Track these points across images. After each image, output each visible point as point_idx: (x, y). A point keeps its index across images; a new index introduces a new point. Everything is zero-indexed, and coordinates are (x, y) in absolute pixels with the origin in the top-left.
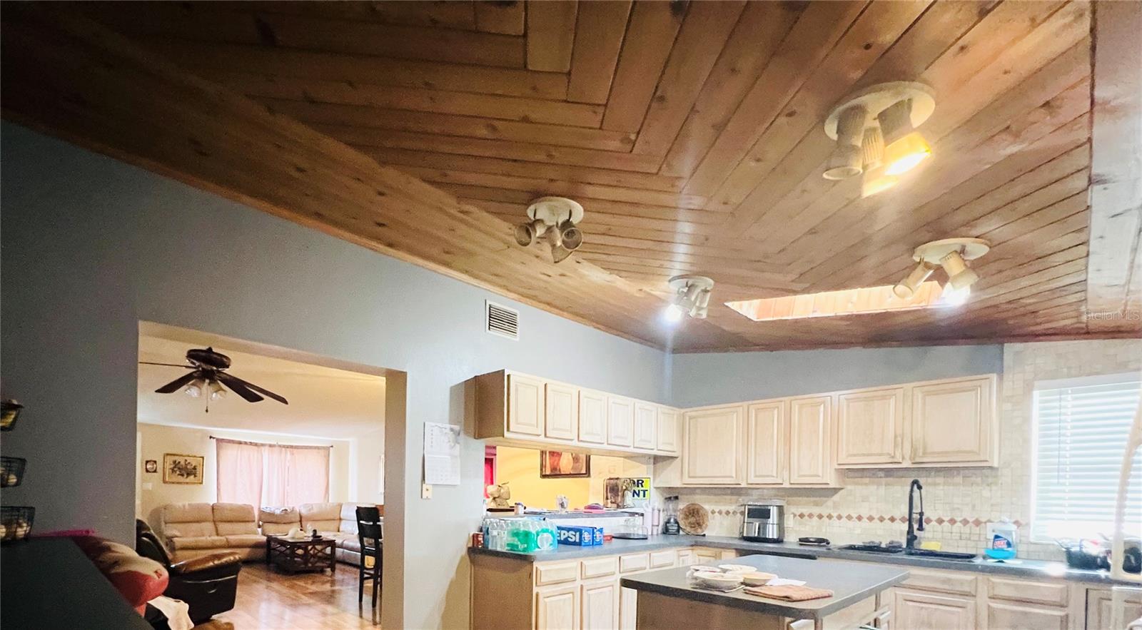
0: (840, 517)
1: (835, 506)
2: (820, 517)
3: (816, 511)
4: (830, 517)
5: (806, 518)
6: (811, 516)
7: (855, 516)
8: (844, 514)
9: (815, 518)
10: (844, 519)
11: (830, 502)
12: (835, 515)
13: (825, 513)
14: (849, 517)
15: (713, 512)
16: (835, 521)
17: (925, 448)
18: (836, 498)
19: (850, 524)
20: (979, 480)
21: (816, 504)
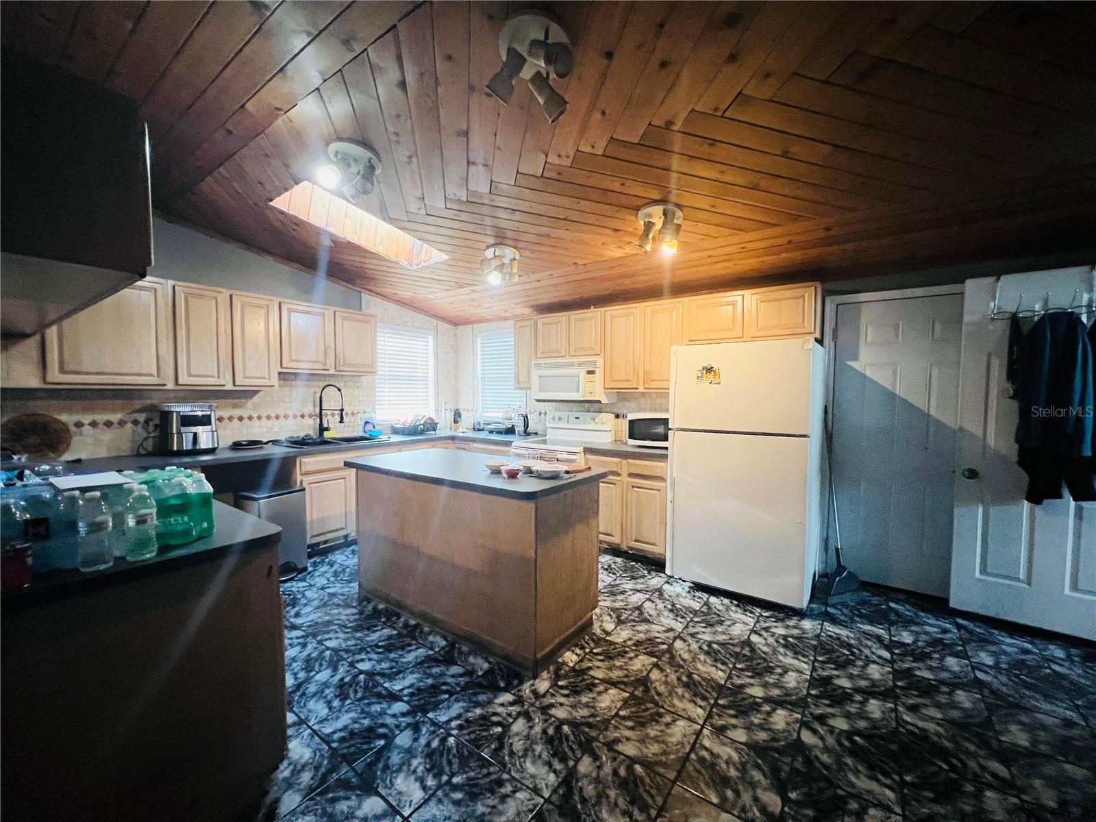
0: (259, 418)
1: (255, 407)
2: (241, 419)
3: (236, 413)
4: (250, 418)
5: (226, 421)
6: (230, 418)
7: (273, 415)
8: (264, 415)
9: (236, 421)
10: (264, 419)
11: (250, 403)
12: (255, 416)
13: (245, 415)
14: (268, 417)
15: (79, 425)
16: (256, 422)
17: (344, 360)
18: (256, 399)
19: (270, 423)
20: (352, 384)
21: (235, 406)
